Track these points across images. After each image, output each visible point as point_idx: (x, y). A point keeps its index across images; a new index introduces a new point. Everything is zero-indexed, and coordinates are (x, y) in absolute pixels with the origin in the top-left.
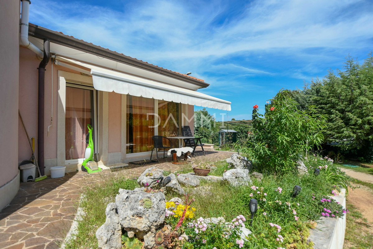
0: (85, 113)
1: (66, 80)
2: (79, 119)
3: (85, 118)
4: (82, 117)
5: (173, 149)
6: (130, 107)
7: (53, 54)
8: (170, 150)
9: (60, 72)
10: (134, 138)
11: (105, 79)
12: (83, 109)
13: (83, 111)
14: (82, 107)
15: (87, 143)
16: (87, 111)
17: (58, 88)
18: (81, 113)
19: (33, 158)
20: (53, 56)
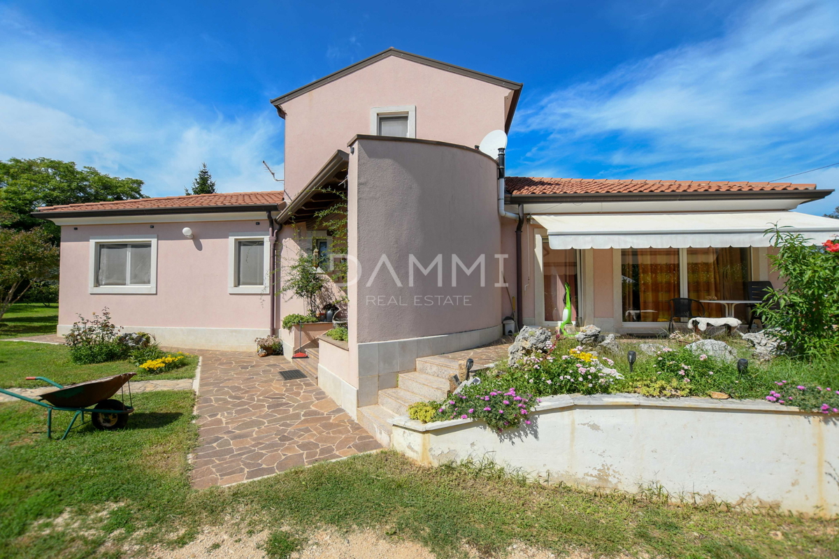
0: (568, 267)
1: (542, 237)
2: (560, 276)
3: (568, 274)
4: (563, 273)
5: (694, 319)
6: (633, 255)
7: (529, 214)
8: (691, 321)
9: (536, 230)
10: (642, 300)
11: (562, 236)
12: (566, 263)
13: (566, 266)
14: (564, 261)
15: (565, 303)
16: (569, 266)
17: (534, 247)
18: (563, 268)
19: (513, 314)
20: (528, 217)
